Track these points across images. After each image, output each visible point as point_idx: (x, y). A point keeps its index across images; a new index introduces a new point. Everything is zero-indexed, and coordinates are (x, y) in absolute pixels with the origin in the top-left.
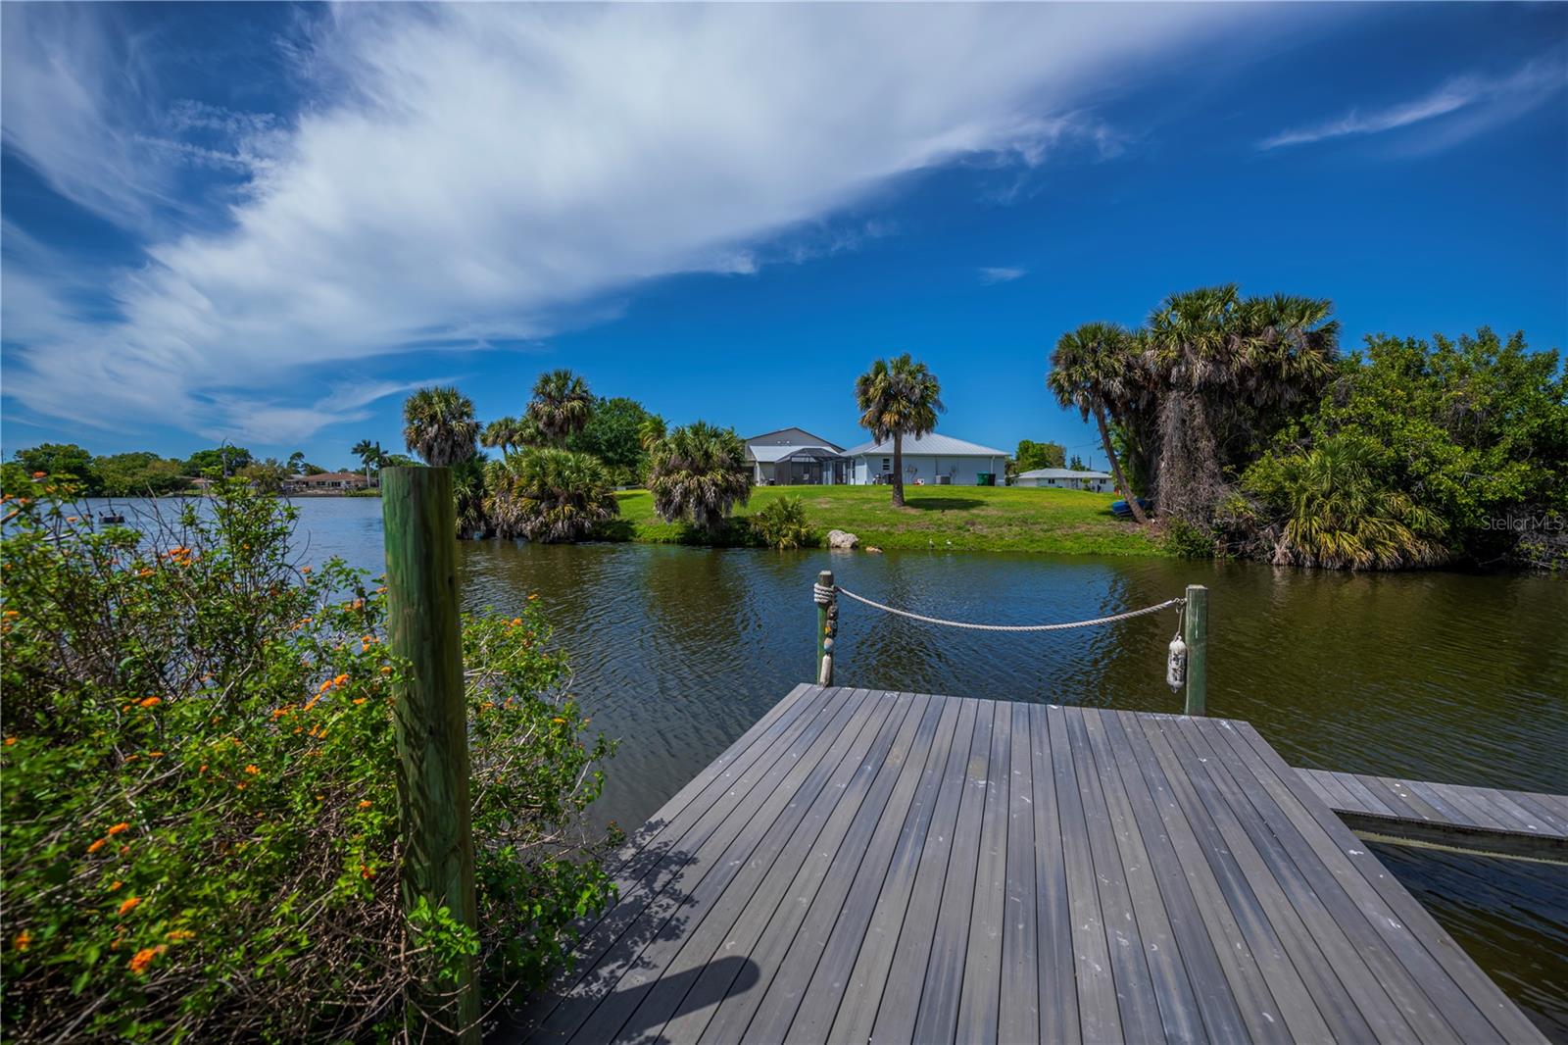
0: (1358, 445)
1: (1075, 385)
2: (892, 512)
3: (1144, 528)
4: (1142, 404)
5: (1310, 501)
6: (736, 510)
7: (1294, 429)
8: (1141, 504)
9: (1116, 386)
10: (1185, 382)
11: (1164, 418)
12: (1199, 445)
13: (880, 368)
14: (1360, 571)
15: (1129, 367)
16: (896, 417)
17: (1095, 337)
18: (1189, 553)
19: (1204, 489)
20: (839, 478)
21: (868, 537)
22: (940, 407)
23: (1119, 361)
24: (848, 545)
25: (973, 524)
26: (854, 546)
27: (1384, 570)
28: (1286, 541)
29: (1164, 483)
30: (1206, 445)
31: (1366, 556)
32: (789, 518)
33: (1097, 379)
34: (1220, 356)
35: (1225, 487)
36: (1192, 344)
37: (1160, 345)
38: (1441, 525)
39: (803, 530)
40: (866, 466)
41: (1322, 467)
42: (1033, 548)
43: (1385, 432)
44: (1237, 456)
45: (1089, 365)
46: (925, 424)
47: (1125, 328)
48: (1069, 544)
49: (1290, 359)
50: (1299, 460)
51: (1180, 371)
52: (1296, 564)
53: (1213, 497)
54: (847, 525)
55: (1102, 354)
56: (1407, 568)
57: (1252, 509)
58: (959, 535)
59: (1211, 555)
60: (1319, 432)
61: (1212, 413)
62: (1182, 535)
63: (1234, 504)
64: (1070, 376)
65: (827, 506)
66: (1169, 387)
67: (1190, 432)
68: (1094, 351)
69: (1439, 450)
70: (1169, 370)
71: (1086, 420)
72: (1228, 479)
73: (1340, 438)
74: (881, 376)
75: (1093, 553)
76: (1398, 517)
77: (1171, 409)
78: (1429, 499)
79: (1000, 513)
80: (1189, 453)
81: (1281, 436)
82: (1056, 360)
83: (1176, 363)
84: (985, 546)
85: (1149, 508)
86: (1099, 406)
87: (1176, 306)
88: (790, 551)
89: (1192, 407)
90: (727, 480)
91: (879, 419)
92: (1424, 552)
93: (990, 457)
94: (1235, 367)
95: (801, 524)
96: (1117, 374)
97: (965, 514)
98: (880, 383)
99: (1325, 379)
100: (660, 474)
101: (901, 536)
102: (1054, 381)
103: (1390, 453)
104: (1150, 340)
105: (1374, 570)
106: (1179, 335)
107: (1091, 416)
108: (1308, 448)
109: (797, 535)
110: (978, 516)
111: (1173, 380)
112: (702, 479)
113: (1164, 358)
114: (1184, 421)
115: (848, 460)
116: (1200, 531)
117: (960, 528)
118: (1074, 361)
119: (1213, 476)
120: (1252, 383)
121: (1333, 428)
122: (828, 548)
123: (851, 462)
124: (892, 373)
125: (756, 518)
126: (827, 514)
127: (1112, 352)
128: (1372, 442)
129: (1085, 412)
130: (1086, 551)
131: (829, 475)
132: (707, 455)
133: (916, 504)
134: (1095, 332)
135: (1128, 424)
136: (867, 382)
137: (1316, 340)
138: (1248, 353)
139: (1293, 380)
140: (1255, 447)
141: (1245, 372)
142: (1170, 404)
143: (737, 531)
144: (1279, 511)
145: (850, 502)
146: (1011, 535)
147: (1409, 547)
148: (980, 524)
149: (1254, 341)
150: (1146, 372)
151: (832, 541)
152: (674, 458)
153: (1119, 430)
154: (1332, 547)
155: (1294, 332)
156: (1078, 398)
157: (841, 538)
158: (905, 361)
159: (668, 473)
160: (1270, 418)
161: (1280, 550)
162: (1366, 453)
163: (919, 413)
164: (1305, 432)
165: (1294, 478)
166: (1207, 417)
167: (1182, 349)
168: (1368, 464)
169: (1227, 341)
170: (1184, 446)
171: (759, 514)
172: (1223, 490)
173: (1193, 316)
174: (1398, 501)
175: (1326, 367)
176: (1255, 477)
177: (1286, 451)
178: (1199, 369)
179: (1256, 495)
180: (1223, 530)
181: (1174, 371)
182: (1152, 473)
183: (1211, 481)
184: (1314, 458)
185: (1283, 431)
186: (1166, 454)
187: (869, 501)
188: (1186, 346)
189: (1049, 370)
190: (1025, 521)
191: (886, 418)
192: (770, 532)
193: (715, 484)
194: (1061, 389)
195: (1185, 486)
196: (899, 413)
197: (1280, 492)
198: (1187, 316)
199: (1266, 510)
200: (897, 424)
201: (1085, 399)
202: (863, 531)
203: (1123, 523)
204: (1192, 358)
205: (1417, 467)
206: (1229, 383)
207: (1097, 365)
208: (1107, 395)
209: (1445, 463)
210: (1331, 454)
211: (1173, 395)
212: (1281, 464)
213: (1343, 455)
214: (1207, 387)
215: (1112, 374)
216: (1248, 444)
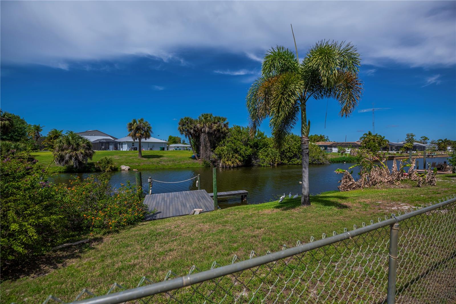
0: (231, 145)
1: (184, 130)
2: (139, 159)
3: (198, 161)
4: (197, 135)
5: (224, 155)
6: (89, 161)
7: (223, 142)
8: (197, 156)
9: (192, 131)
10: (204, 132)
11: (201, 139)
12: (207, 144)
13: (135, 121)
14: (232, 168)
15: (194, 127)
16: (140, 135)
18: (206, 166)
19: (208, 153)
21: (133, 167)
22: (152, 132)
23: (192, 126)
24: (127, 169)
25: (161, 162)
26: (129, 169)
27: (235, 167)
28: (221, 163)
29: (201, 152)
30: (209, 144)
31: (232, 165)
32: (108, 163)
33: (188, 129)
34: (210, 127)
36: (206, 124)
37: (200, 123)
38: (242, 159)
39: (113, 166)
40: (127, 145)
41: (226, 149)
42: (175, 167)
43: (234, 143)
44: (214, 147)
46: (148, 136)
47: (194, 118)
48: (183, 165)
49: (222, 128)
50: (223, 148)
52: (223, 167)
53: (210, 155)
54: (126, 164)
55: (189, 123)
56: (238, 167)
57: (216, 157)
58: (158, 165)
59: (210, 166)
60: (226, 142)
62: (205, 162)
63: (213, 156)
64: (183, 128)
65: (118, 158)
66: (202, 132)
67: (206, 142)
68: (187, 123)
69: (241, 147)
70: (202, 129)
71: (186, 138)
72: (212, 151)
73: (229, 144)
74: (135, 124)
75: (188, 167)
76: (236, 158)
77: (203, 137)
78: (240, 155)
79: (168, 159)
80: (206, 146)
81: (221, 143)
82: (180, 124)
83: (203, 128)
84: (164, 167)
85: (199, 157)
86: (189, 135)
88: (108, 172)
89: (206, 137)
90: (86, 153)
91: (135, 135)
92: (240, 164)
93: (163, 143)
94: (213, 130)
95: (112, 164)
96: (192, 129)
97: (158, 159)
98: (135, 125)
99: (227, 133)
100: (59, 150)
101: (142, 166)
102: (179, 129)
103: (235, 147)
104: (198, 122)
105: (234, 167)
106: (203, 122)
107: (187, 137)
108: (225, 145)
109: (111, 168)
110: (162, 160)
111: (202, 131)
112: (77, 152)
113: (201, 127)
114: (205, 140)
115: (120, 143)
116: (208, 161)
117: (158, 163)
118: (183, 125)
119: (210, 150)
120: (216, 132)
121: (228, 142)
122: (121, 170)
123: (121, 143)
124: (138, 123)
125: (97, 163)
126: (119, 161)
127: (191, 124)
128: (233, 145)
129: (186, 136)
130: (187, 167)
132: (78, 145)
133: (145, 157)
134: (187, 119)
136: (131, 125)
137: (225, 126)
138: (215, 127)
139: (222, 132)
140: (216, 145)
141: (215, 130)
142: (202, 136)
143: (88, 167)
144: (220, 157)
145: (125, 157)
146: (170, 164)
147: (238, 163)
148: (163, 162)
149: (216, 125)
150: (198, 129)
151: (122, 168)
152: (65, 145)
153: (193, 140)
154: (228, 163)
155: (222, 123)
156: (184, 133)
157: (125, 167)
158: (142, 120)
159: (63, 150)
160: (219, 139)
161: (220, 164)
162: (232, 147)
163: (146, 134)
164: (224, 143)
165: (222, 151)
166: (208, 139)
167: (204, 125)
168: (232, 149)
169: (211, 124)
170: (205, 144)
171: (98, 162)
172: (211, 153)
173: (206, 119)
174: (237, 155)
175: (227, 130)
176: (216, 151)
177: (222, 146)
178: (207, 129)
179: (217, 154)
180: (212, 161)
181: (203, 129)
182: (199, 149)
184: (225, 147)
186: (202, 146)
187: (131, 156)
189: (178, 126)
190: (173, 161)
191: (137, 134)
192: (102, 167)
193: (82, 153)
194: (181, 131)
195: (205, 152)
196: (141, 134)
197: (220, 154)
199: (218, 157)
200: (140, 136)
201: (186, 133)
202: (131, 165)
203: (194, 160)
204: (206, 127)
205: (239, 149)
206: (212, 132)
207: (188, 126)
208: (190, 133)
209: (242, 149)
210: (228, 147)
211: (203, 134)
212: (220, 148)
213: (229, 147)
214: (208, 133)
215: (191, 128)
216: (215, 144)
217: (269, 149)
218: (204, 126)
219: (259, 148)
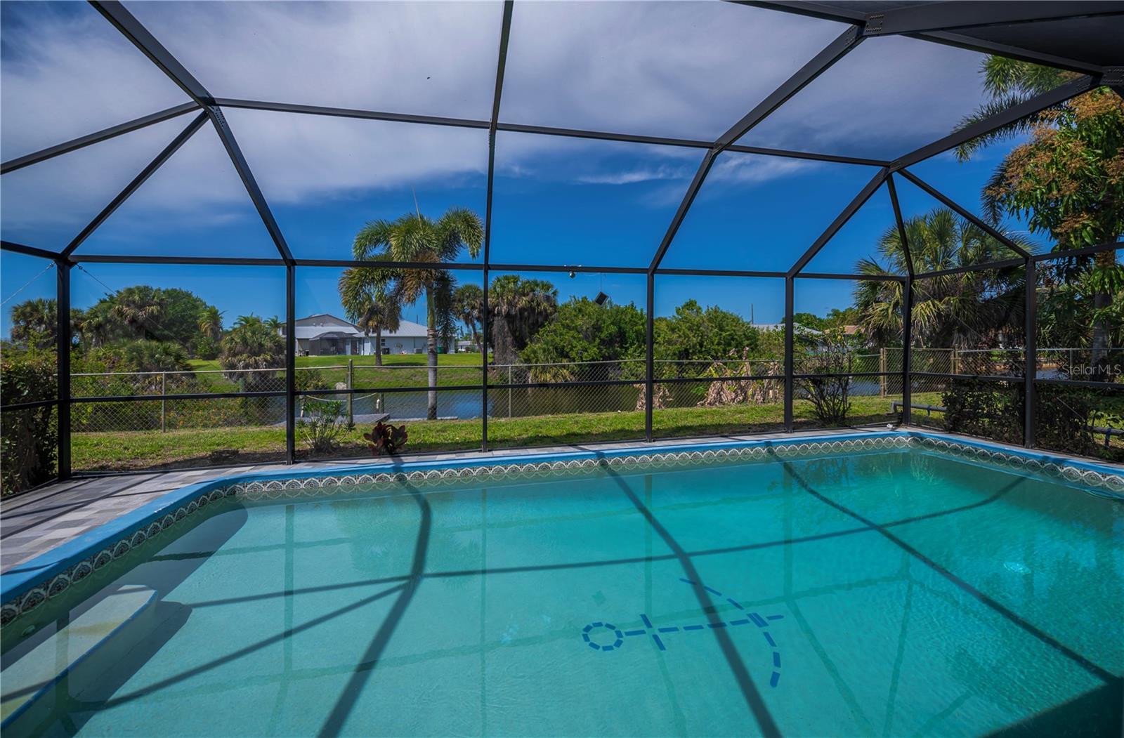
1: (461, 312)
2: (374, 372)
3: (491, 374)
6: (279, 374)
7: (540, 333)
10: (499, 313)
11: (495, 328)
12: (507, 339)
14: (552, 387)
16: (377, 323)
17: (468, 291)
20: (355, 351)
21: (358, 385)
23: (476, 302)
25: (415, 376)
29: (496, 355)
30: (509, 339)
31: (553, 381)
34: (512, 304)
35: (516, 356)
36: (502, 299)
37: (492, 296)
38: (576, 369)
39: (321, 384)
40: (370, 344)
43: (560, 336)
44: (520, 344)
45: (465, 302)
46: (395, 326)
48: (458, 383)
49: (538, 305)
61: (511, 326)
64: (457, 308)
66: (496, 315)
67: (503, 334)
68: (466, 296)
70: (495, 308)
72: (517, 353)
76: (564, 367)
77: (497, 324)
78: (573, 360)
80: (504, 343)
81: (536, 336)
83: (497, 305)
87: (498, 280)
89: (503, 324)
90: (274, 359)
91: (367, 324)
92: (571, 379)
94: (518, 309)
95: (319, 380)
96: (477, 308)
97: (413, 370)
99: (550, 314)
100: (229, 356)
103: (562, 343)
105: (556, 386)
107: (470, 325)
109: (317, 386)
110: (420, 371)
111: (496, 312)
112: (257, 358)
113: (492, 303)
114: (501, 330)
115: (360, 339)
117: (408, 378)
119: (512, 351)
120: (526, 314)
126: (336, 374)
127: (474, 298)
128: (557, 339)
129: (466, 323)
131: (348, 348)
132: (261, 345)
137: (547, 299)
138: (523, 302)
139: (540, 313)
140: (527, 340)
141: (522, 310)
142: (496, 322)
147: (567, 378)
148: (419, 375)
149: (525, 298)
151: (337, 388)
152: (239, 348)
155: (540, 293)
156: (462, 317)
157: (342, 387)
159: (235, 355)
160: (533, 328)
163: (389, 321)
166: (509, 328)
169: (515, 298)
170: (502, 338)
172: (514, 357)
173: (503, 286)
175: (551, 309)
177: (535, 342)
178: (504, 308)
180: (515, 373)
181: (497, 309)
183: (511, 353)
185: (537, 334)
188: (500, 299)
191: (371, 323)
193: (266, 361)
195: (503, 356)
196: (378, 321)
200: (379, 326)
201: (465, 317)
202: (355, 382)
204: (502, 304)
205: (567, 349)
206: (516, 315)
208: (475, 316)
209: (575, 347)
211: (497, 318)
212: (533, 347)
213: (550, 344)
214: (508, 315)
216: (525, 339)
218: (499, 302)
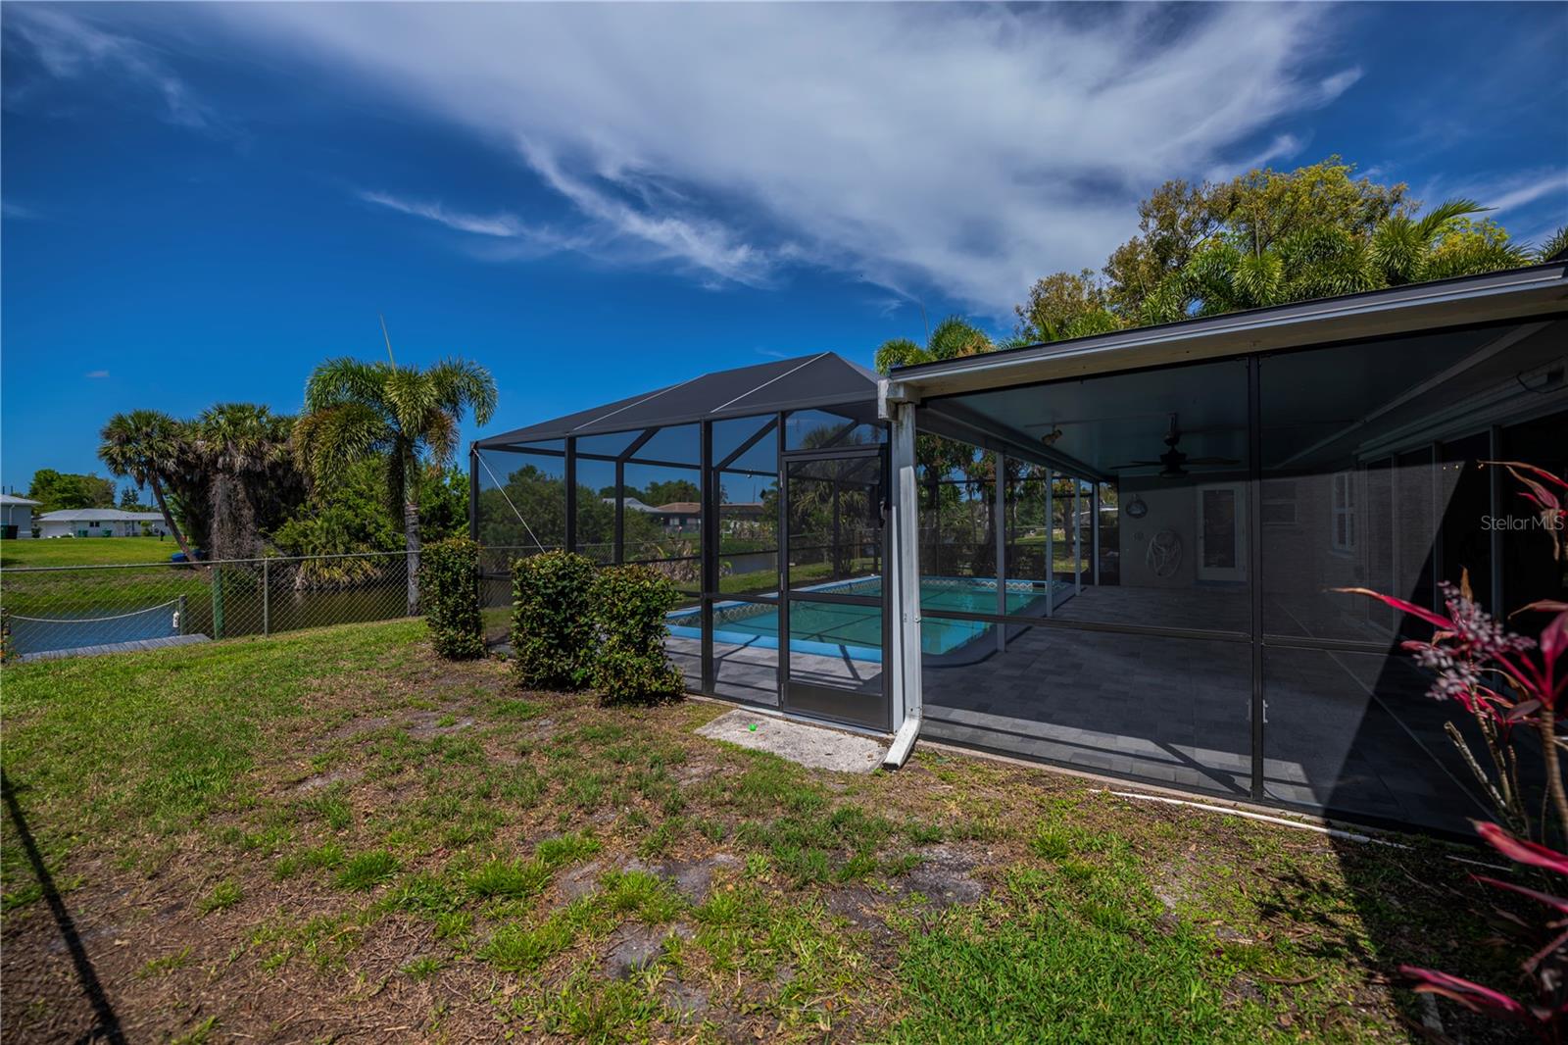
0: (342, 516)
1: (129, 461)
3: (200, 573)
4: (196, 479)
5: (314, 549)
7: (309, 503)
8: (198, 555)
9: (170, 465)
10: (229, 469)
11: (213, 492)
12: (242, 512)
14: (344, 588)
15: (182, 451)
17: (148, 424)
19: (247, 545)
23: (172, 446)
25: (7, 584)
27: (357, 586)
28: (301, 575)
29: (216, 540)
30: (248, 513)
31: (346, 579)
33: (152, 458)
34: (255, 454)
35: (262, 541)
36: (234, 443)
37: (208, 438)
38: (385, 560)
41: (322, 527)
43: (356, 509)
44: (270, 521)
45: (143, 444)
47: (178, 419)
48: (126, 592)
50: (310, 523)
51: (225, 460)
52: (308, 589)
53: (254, 549)
55: (157, 436)
56: (369, 584)
57: (280, 556)
60: (322, 506)
61: (251, 491)
63: (269, 553)
64: (124, 454)
66: (218, 471)
67: (234, 504)
68: (148, 435)
69: (381, 520)
70: (217, 457)
71: (141, 487)
72: (265, 536)
73: (333, 511)
76: (363, 556)
77: (219, 486)
78: (377, 546)
80: (235, 519)
81: (301, 508)
82: (108, 437)
83: (222, 453)
85: (204, 558)
86: (155, 479)
87: (222, 412)
89: (236, 486)
92: (377, 574)
94: (266, 462)
96: (171, 456)
102: (106, 454)
103: (358, 521)
104: (200, 433)
105: (352, 587)
106: (224, 435)
107: (146, 485)
108: (316, 515)
111: (219, 466)
113: (212, 450)
114: (229, 496)
116: (246, 572)
118: (128, 441)
119: (254, 534)
120: (279, 472)
121: (331, 504)
127: (165, 438)
128: (349, 514)
129: (141, 481)
130: (145, 596)
134: (148, 419)
135: (183, 493)
138: (275, 453)
140: (283, 514)
141: (274, 466)
142: (218, 483)
144: (296, 557)
146: (58, 591)
147: (370, 572)
148: (16, 582)
149: (279, 446)
150: (199, 457)
153: (175, 496)
154: (327, 576)
156: (132, 471)
160: (294, 495)
161: (298, 581)
162: (346, 521)
164: (314, 507)
165: (306, 536)
166: (247, 493)
167: (226, 445)
168: (347, 528)
169: (260, 444)
170: (231, 513)
172: (260, 543)
173: (235, 422)
174: (363, 547)
176: (282, 536)
177: (304, 517)
178: (240, 461)
179: (283, 546)
181: (221, 460)
182: (207, 531)
183: (252, 537)
184: (319, 522)
185: (302, 504)
186: (217, 518)
188: (229, 443)
189: (100, 443)
190: (74, 577)
194: (114, 461)
195: (233, 542)
197: (297, 546)
198: (230, 422)
199: (289, 556)
201: (140, 473)
203: (181, 571)
204: (234, 453)
205: (371, 529)
206: (263, 472)
207: (151, 447)
208: (162, 472)
209: (383, 526)
210: (329, 520)
211: (220, 476)
212: (300, 526)
213: (334, 521)
214: (247, 475)
215: (166, 455)
216: (279, 511)
217: (489, 528)
218: (226, 448)
219: (452, 523)
